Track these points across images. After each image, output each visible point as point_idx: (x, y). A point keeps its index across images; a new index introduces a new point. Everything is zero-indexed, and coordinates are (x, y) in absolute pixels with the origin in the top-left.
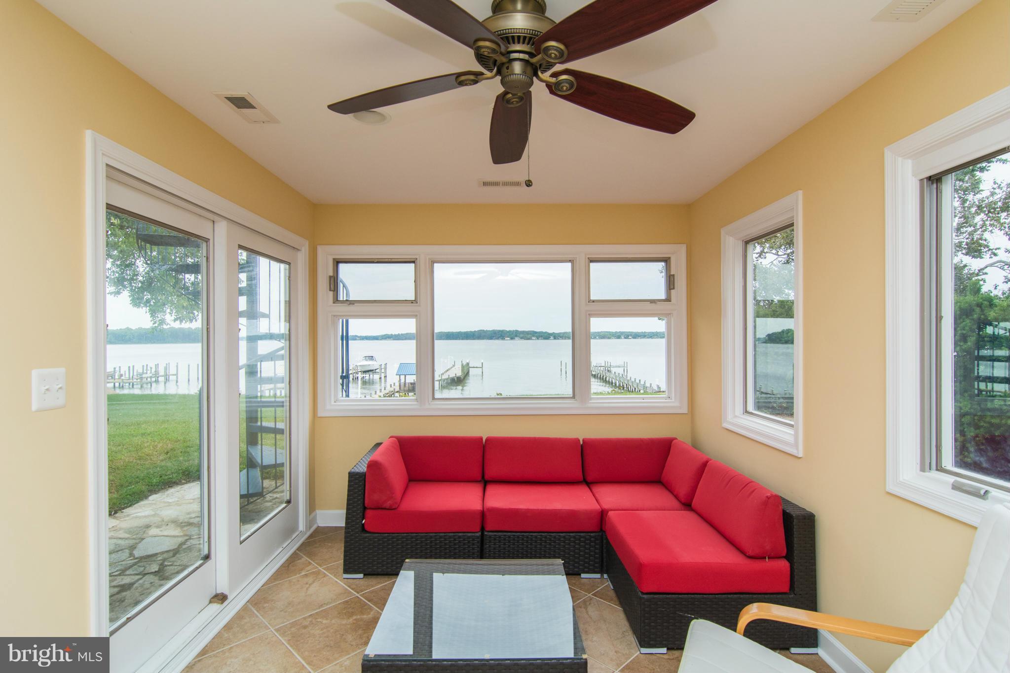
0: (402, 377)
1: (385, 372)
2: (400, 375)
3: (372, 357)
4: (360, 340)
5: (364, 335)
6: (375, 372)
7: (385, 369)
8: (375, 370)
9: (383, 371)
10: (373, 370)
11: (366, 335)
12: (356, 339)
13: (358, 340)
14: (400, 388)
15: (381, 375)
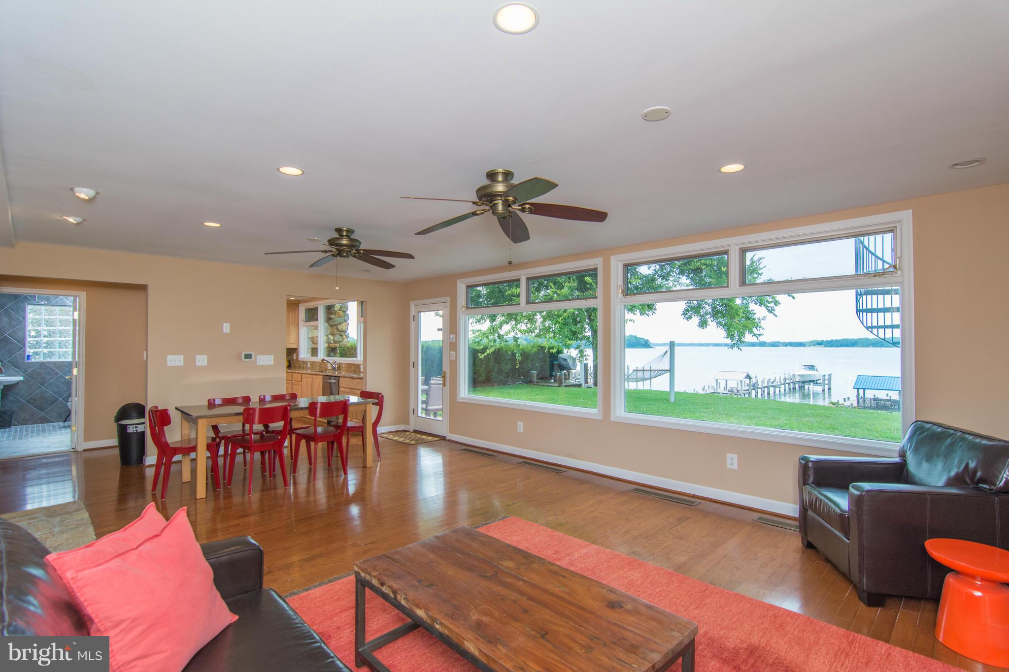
0: (861, 391)
1: (829, 384)
2: (858, 389)
3: (813, 366)
4: (783, 346)
5: (787, 341)
6: (817, 383)
7: (829, 380)
8: (817, 381)
9: (826, 382)
10: (815, 381)
11: (790, 341)
12: (778, 346)
13: (781, 346)
14: (858, 403)
15: (824, 387)
